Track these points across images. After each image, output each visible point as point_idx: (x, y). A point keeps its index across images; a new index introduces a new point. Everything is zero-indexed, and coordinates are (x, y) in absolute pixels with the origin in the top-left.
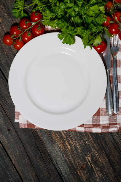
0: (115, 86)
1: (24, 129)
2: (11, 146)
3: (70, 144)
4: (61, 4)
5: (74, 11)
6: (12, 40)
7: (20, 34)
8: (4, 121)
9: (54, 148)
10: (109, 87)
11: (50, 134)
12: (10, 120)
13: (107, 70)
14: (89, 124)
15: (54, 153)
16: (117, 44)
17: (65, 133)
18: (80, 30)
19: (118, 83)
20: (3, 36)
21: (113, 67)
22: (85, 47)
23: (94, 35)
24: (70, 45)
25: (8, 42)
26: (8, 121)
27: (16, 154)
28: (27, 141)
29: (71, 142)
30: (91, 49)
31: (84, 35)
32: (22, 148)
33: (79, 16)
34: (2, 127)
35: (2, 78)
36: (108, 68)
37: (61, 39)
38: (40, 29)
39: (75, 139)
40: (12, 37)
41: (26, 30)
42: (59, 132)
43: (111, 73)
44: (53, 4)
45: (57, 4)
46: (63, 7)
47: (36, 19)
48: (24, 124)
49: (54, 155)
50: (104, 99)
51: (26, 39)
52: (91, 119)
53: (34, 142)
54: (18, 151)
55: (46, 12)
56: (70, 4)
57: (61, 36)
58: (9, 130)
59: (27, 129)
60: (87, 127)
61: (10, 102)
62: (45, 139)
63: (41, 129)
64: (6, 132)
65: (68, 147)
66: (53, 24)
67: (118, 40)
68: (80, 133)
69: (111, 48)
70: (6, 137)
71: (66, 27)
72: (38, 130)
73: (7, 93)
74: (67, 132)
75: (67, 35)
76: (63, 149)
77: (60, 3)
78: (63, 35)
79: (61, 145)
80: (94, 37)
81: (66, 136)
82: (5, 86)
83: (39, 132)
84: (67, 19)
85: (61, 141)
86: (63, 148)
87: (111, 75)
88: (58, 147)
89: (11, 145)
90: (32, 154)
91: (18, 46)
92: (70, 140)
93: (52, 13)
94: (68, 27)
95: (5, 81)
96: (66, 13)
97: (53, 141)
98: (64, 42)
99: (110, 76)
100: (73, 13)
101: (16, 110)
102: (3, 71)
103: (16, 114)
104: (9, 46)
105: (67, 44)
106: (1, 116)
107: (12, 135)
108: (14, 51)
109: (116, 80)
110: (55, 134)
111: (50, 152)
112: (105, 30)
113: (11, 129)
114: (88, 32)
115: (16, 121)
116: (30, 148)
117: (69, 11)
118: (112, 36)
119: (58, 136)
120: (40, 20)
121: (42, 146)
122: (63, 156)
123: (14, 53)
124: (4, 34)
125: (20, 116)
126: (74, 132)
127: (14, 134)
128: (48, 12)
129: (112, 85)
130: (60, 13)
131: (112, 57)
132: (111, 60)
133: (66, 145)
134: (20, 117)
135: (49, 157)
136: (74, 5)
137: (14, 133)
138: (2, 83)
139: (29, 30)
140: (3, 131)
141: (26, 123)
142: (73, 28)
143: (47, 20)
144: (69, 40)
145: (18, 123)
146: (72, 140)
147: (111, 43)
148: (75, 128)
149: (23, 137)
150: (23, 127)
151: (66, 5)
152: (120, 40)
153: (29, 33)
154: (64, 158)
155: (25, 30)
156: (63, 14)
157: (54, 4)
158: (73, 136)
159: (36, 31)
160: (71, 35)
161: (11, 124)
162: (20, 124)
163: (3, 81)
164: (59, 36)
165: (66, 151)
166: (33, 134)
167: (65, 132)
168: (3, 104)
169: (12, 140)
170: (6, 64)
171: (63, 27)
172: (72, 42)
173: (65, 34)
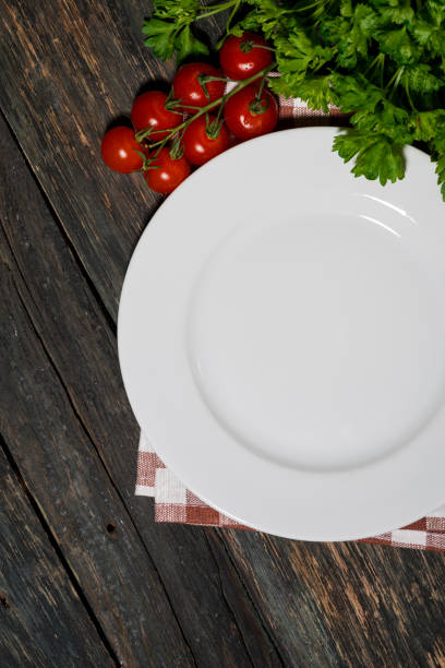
1: (174, 529)
2: (117, 598)
3: (362, 599)
4: (360, 8)
5: (413, 41)
6: (141, 149)
7: (174, 127)
8: (90, 491)
9: (297, 611)
11: (282, 554)
12: (114, 485)
15: (297, 634)
17: (346, 551)
18: (434, 121)
20: (102, 130)
24: (383, 183)
25: (123, 160)
26: (110, 490)
27: (134, 631)
28: (182, 578)
29: (368, 590)
32: (162, 606)
33: (429, 64)
34: (82, 514)
35: (91, 310)
37: (346, 156)
38: (261, 112)
39: (387, 578)
40: (140, 139)
41: (202, 111)
42: (322, 546)
44: (321, 10)
45: (345, 10)
46: (367, 23)
47: (245, 67)
48: (177, 508)
49: (295, 641)
51: (199, 148)
53: (214, 583)
54: (143, 619)
55: (292, 38)
56: (397, 13)
57: (348, 144)
58: (111, 529)
59: (185, 525)
60: (438, 532)
61: (119, 412)
62: (260, 574)
63: (243, 532)
64: (97, 538)
65: (353, 611)
66: (317, 92)
68: (409, 553)
70: (96, 558)
71: (373, 110)
72: (233, 534)
74: (353, 547)
75: (376, 139)
76: (332, 618)
77: (354, 6)
78: (358, 142)
79: (325, 601)
81: (348, 564)
82: (99, 342)
83: (235, 542)
84: (375, 74)
85: (325, 583)
86: (335, 614)
88: (311, 608)
89: (118, 590)
90: (204, 633)
91: (165, 176)
92: (364, 580)
93: (319, 47)
94: (380, 108)
96: (374, 47)
97: (291, 584)
98: (356, 172)
100: (407, 52)
101: (143, 447)
102: (93, 277)
103: (140, 461)
104: (124, 175)
105: (371, 177)
106: (79, 469)
107: (120, 548)
108: (147, 196)
110: (303, 555)
111: (279, 629)
113: (120, 522)
115: (141, 490)
116: (196, 608)
117: (389, 40)
119: (315, 563)
120: (261, 74)
121: (245, 600)
122: (333, 646)
123: (145, 206)
124: (103, 123)
125: (159, 471)
126: (384, 547)
127: (130, 546)
128: (300, 41)
130: (351, 46)
133: (348, 602)
134: (157, 474)
135: (272, 650)
136: (416, 17)
137: (131, 542)
138: (90, 328)
139: (213, 113)
140: (84, 532)
141: (183, 501)
142: (401, 113)
143: (292, 73)
144: (383, 161)
145: (152, 500)
146: (371, 581)
148: (389, 535)
149: (169, 562)
150: (171, 519)
151: (380, 15)
153: (215, 124)
154: (338, 657)
155: (197, 111)
156: (364, 54)
157: (326, 7)
158: (379, 563)
159: (242, 119)
160: (390, 141)
161: (121, 505)
162: (158, 507)
163: (93, 322)
164: (339, 145)
165: (347, 628)
166: (210, 549)
167: (343, 545)
168: (90, 416)
169: (122, 571)
170: (107, 249)
171: (361, 107)
172: (395, 173)
173: (365, 137)
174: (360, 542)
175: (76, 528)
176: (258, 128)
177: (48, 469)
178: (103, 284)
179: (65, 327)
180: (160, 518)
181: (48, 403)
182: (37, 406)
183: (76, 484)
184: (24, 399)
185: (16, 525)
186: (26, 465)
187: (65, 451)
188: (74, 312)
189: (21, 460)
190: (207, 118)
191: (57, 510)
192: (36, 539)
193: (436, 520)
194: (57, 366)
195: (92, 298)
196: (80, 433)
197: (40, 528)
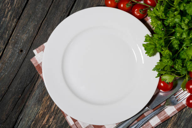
0: (137, 126)
1: (32, 65)
2: (7, 64)
3: (48, 120)
4: (179, 16)
5: (182, 35)
8: (26, 40)
9: (34, 107)
10: (131, 120)
11: (45, 94)
12: (32, 44)
13: (147, 108)
14: (81, 125)
15: (29, 111)
16: (181, 99)
17: (56, 108)
18: (168, 53)
19: (141, 126)
21: (154, 111)
22: (154, 70)
23: (173, 71)
24: (146, 53)
26: (30, 44)
27: (2, 74)
28: (22, 76)
29: (51, 120)
30: (156, 77)
31: (164, 61)
32: (13, 76)
33: (180, 43)
34: (20, 42)
35: (67, 9)
36: (150, 107)
37: (146, 41)
38: (141, 13)
39: (57, 122)
42: (53, 102)
43: (147, 113)
45: (176, 13)
46: (177, 20)
47: (149, 2)
48: (37, 62)
49: (27, 112)
50: (116, 124)
51: (122, 6)
52: (88, 125)
53: (26, 84)
54: (6, 74)
55: (161, 6)
56: (184, 25)
57: (148, 38)
58: (22, 51)
59: (35, 67)
60: (76, 126)
61: (49, 33)
62: (37, 92)
64: (17, 49)
65: (44, 120)
66: (155, 22)
67: (185, 98)
68: (67, 123)
69: (172, 97)
70: (12, 53)
71: (159, 37)
72: (41, 80)
73: (56, 24)
74: (58, 109)
75: (154, 44)
76: (38, 116)
77: (179, 14)
78: (150, 40)
79: (41, 112)
80: (170, 72)
81: (54, 111)
82: (61, 17)
83: (39, 82)
84: (169, 32)
85: (45, 109)
86: (40, 116)
87: (145, 114)
88: (37, 110)
89: (9, 63)
90: (13, 90)
91: (109, 2)
92: (53, 117)
93: (164, 14)
94: (161, 39)
95: (66, 13)
96: (174, 27)
97: (39, 101)
98: (144, 45)
99: (143, 114)
100: (178, 35)
101: (45, 44)
102: (75, 4)
103: (41, 46)
105: (145, 49)
106: (29, 34)
107: (18, 56)
108: (103, 2)
109: (143, 123)
110: (48, 99)
111: (27, 106)
112: (185, 78)
113: (24, 52)
114: (170, 63)
115: (35, 51)
116: (18, 84)
117: (178, 29)
118: (185, 89)
119: (48, 103)
120: (149, 6)
121: (28, 94)
122: (32, 121)
123: (100, 3)
126: (64, 116)
127: (20, 58)
128: (162, 8)
129: (136, 122)
130: (170, 21)
131: (164, 103)
132: (160, 104)
133: (45, 117)
134: (41, 52)
135: (21, 108)
136: (187, 31)
137: (22, 58)
138: (63, 12)
139: (132, 2)
140: (16, 45)
141: (39, 63)
142: (163, 44)
143: (154, 13)
144: (150, 49)
145: (34, 55)
146: (54, 119)
147: (178, 93)
148: (67, 115)
149: (24, 70)
150: (33, 63)
151: (181, 22)
152: (186, 99)
153: (130, 4)
154: (31, 124)
156: (170, 25)
158: (59, 118)
159: (136, 10)
160: (156, 47)
161: (28, 49)
162: (34, 58)
163: (65, 12)
164: (147, 36)
165: (39, 121)
166: (34, 77)
168: (43, 27)
169: (14, 61)
170: (84, 2)
171: (158, 34)
172: (150, 54)
173: (152, 41)
174: (60, 110)
175: (16, 43)
176: (137, 15)
177: (24, 27)
178: (75, 7)
179: (59, 6)
180: (32, 60)
181: (39, 15)
182: (37, 13)
183: (25, 35)
184: (36, 9)
185: (6, 29)
186: (21, 21)
187: (31, 28)
188: (64, 6)
189: (21, 19)
190: (130, 2)
191: (17, 35)
192: (6, 36)
193: (78, 123)
194: (49, 11)
195: (70, 7)
196: (38, 28)
197: (10, 35)
